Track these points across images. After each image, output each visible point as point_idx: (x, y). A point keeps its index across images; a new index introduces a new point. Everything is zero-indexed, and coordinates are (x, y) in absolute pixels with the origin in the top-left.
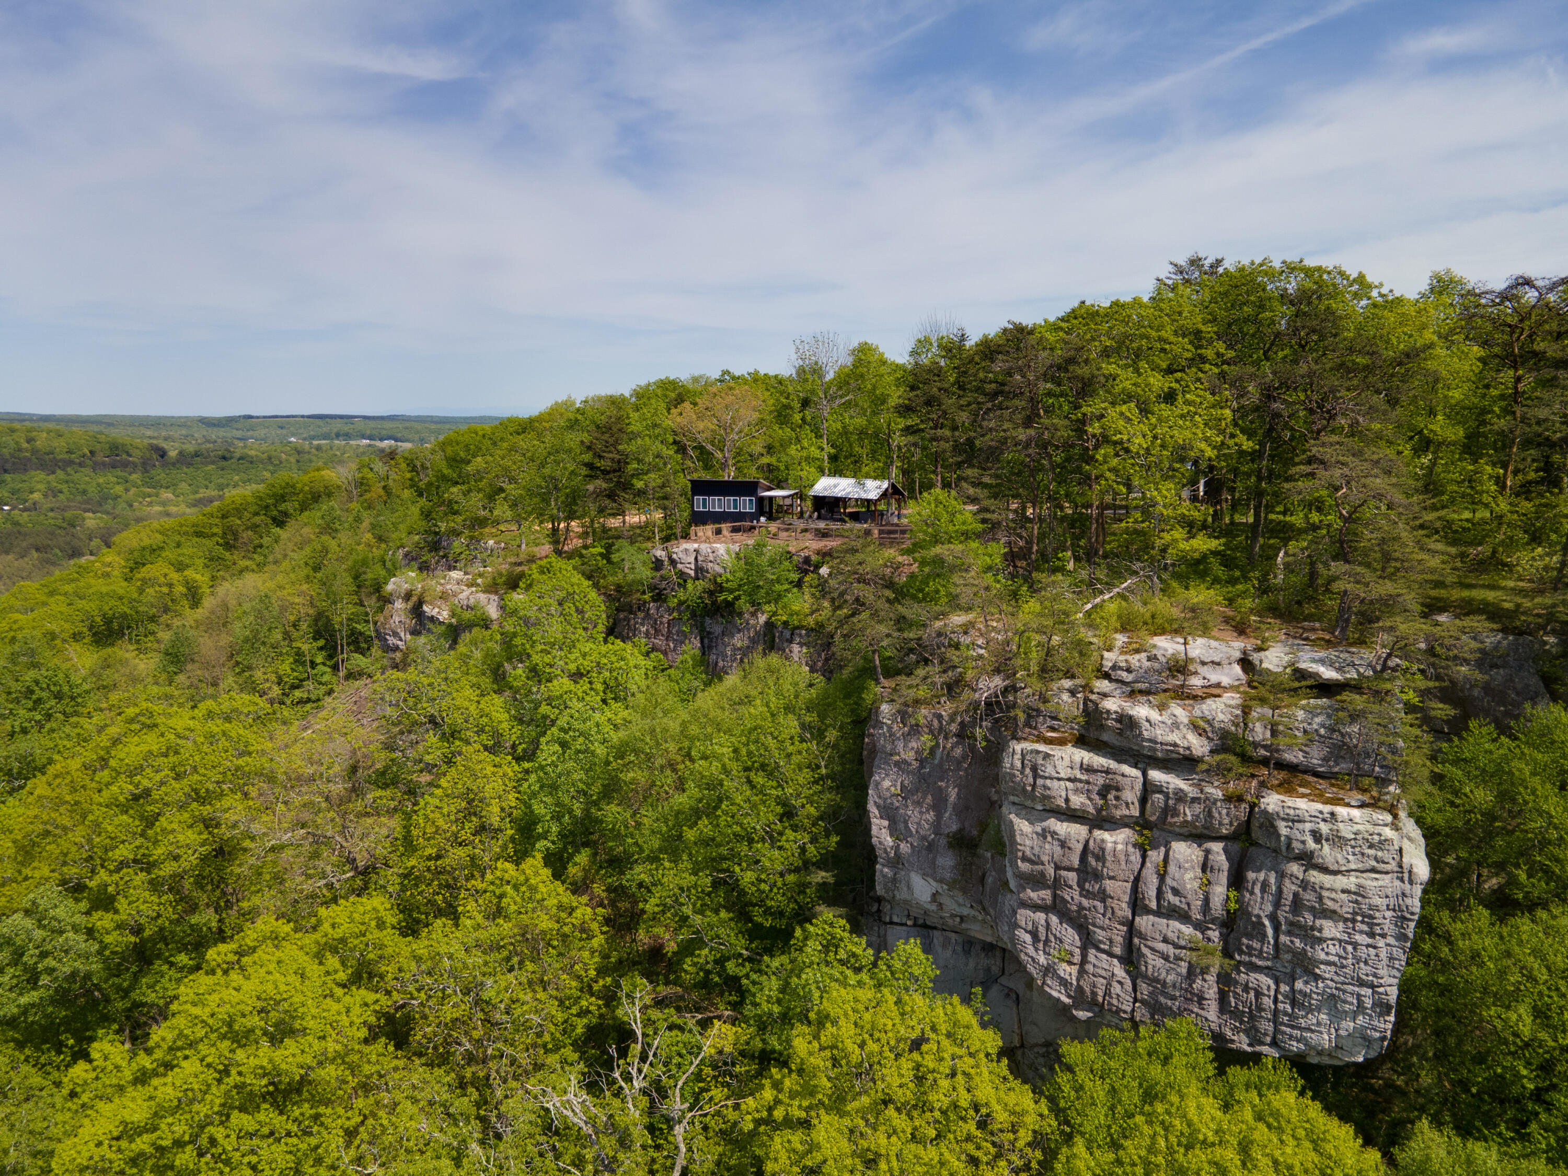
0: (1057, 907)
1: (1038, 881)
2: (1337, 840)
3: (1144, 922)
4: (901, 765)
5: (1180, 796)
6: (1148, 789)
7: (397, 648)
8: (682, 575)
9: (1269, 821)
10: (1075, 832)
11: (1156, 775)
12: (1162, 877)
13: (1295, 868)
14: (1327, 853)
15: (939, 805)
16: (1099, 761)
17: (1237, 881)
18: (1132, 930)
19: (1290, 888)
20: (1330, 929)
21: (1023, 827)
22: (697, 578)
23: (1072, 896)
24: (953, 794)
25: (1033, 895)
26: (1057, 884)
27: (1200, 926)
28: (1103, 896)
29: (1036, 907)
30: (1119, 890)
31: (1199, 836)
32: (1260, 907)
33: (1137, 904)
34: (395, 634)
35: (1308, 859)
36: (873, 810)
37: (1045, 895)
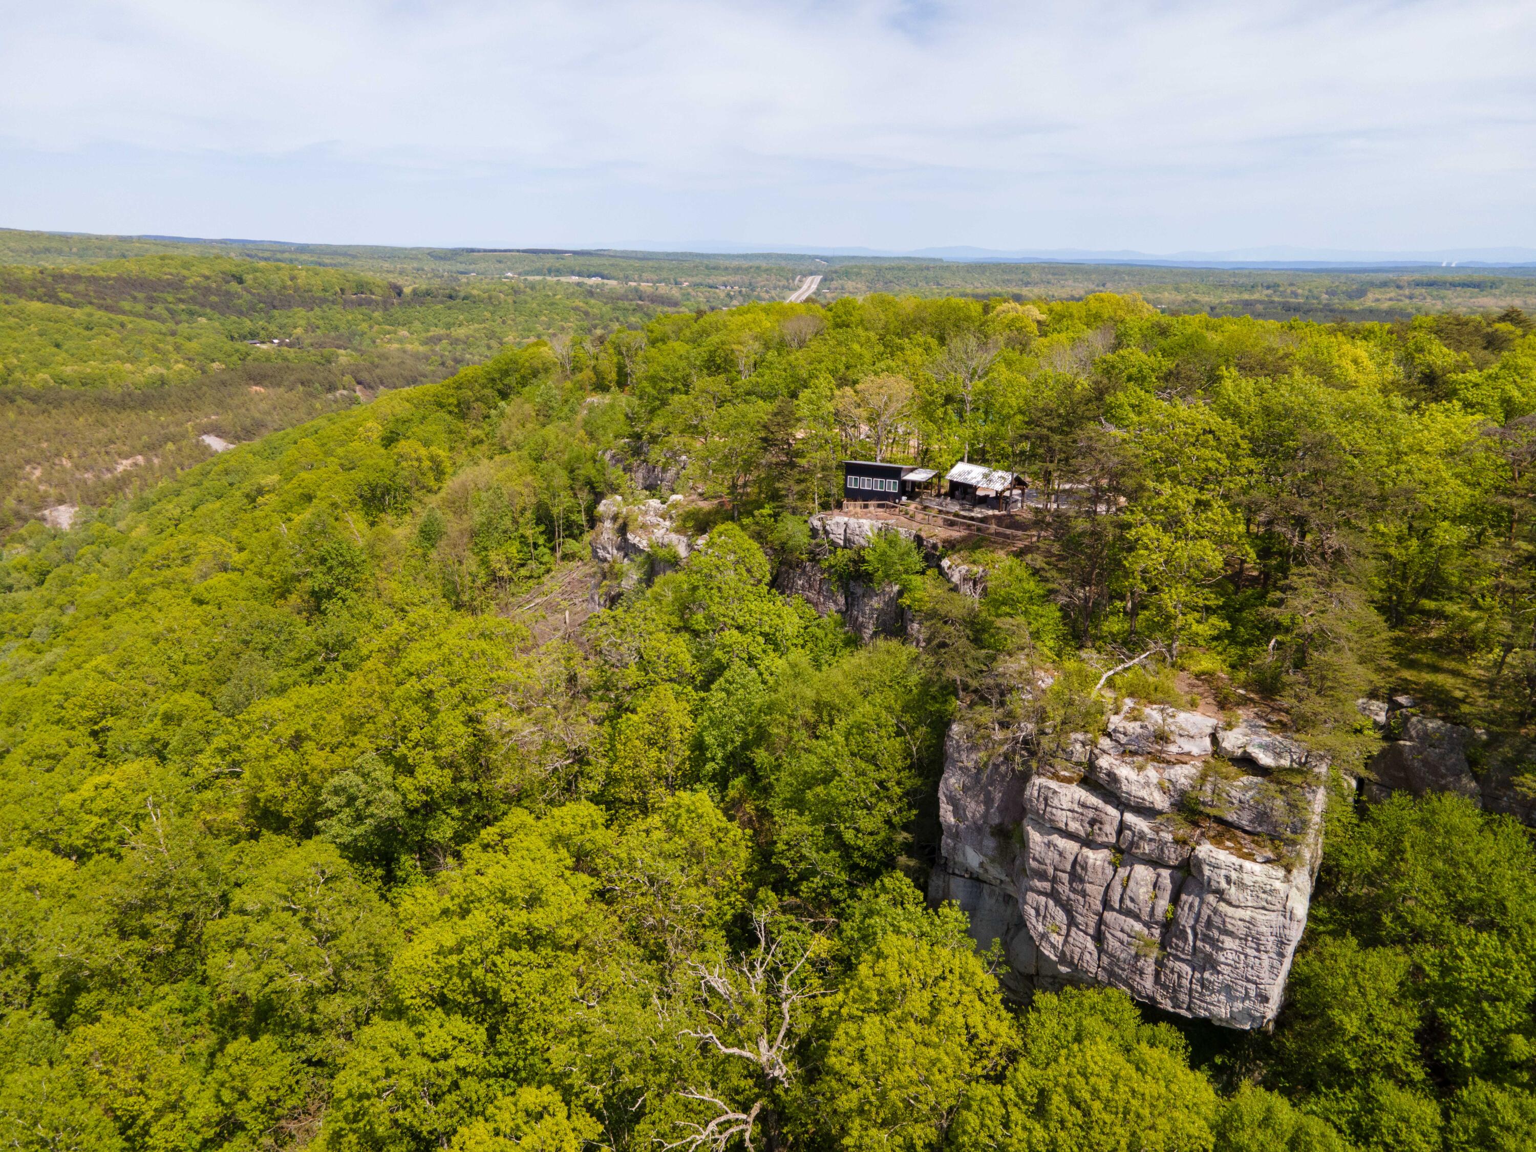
0: (1053, 895)
1: (1042, 876)
2: (1241, 885)
3: (1109, 916)
4: (965, 770)
5: (1142, 836)
6: (1122, 827)
7: (605, 560)
8: (833, 543)
9: (1199, 863)
10: (1070, 847)
11: (1129, 817)
12: (1125, 888)
13: (1211, 898)
14: (1233, 892)
15: (988, 802)
16: (1093, 800)
17: (1175, 900)
18: (1101, 921)
19: (1206, 912)
20: (1228, 942)
21: (1035, 837)
22: (845, 547)
23: (1064, 889)
24: (998, 796)
25: (1038, 884)
26: (1054, 880)
27: (1147, 925)
28: (1084, 894)
29: (1040, 893)
30: (1095, 891)
31: (1155, 863)
32: (1186, 920)
33: (1106, 904)
34: (604, 548)
35: (1220, 894)
36: (942, 798)
37: (1047, 885)
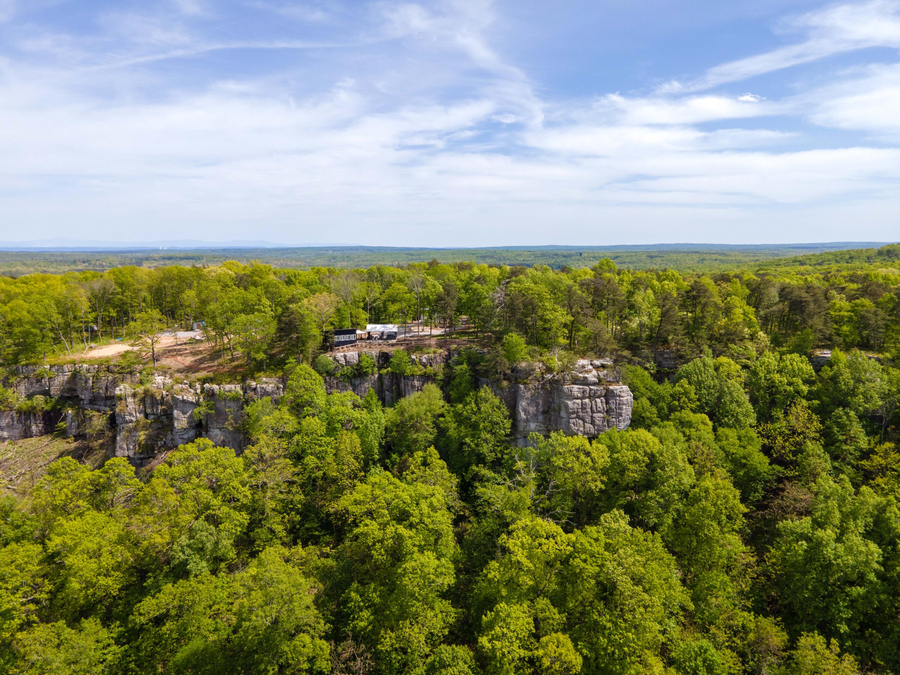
0: (578, 417)
1: (573, 413)
2: (623, 391)
3: (595, 415)
4: (526, 399)
5: (597, 390)
6: (591, 390)
7: (131, 421)
9: (612, 391)
10: (579, 401)
11: (592, 387)
12: (596, 406)
13: (618, 398)
14: (623, 394)
15: (537, 405)
16: (581, 387)
17: (607, 403)
18: (592, 417)
19: (618, 402)
20: (624, 407)
21: (569, 403)
23: (581, 414)
24: (541, 402)
25: (573, 416)
26: (578, 412)
27: (603, 413)
28: (587, 412)
29: (573, 418)
30: (589, 410)
31: (599, 397)
32: (613, 406)
33: (593, 412)
34: (131, 414)
35: (620, 396)
36: (521, 410)
37: (575, 415)
